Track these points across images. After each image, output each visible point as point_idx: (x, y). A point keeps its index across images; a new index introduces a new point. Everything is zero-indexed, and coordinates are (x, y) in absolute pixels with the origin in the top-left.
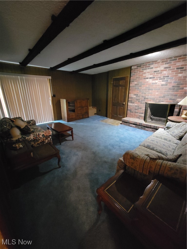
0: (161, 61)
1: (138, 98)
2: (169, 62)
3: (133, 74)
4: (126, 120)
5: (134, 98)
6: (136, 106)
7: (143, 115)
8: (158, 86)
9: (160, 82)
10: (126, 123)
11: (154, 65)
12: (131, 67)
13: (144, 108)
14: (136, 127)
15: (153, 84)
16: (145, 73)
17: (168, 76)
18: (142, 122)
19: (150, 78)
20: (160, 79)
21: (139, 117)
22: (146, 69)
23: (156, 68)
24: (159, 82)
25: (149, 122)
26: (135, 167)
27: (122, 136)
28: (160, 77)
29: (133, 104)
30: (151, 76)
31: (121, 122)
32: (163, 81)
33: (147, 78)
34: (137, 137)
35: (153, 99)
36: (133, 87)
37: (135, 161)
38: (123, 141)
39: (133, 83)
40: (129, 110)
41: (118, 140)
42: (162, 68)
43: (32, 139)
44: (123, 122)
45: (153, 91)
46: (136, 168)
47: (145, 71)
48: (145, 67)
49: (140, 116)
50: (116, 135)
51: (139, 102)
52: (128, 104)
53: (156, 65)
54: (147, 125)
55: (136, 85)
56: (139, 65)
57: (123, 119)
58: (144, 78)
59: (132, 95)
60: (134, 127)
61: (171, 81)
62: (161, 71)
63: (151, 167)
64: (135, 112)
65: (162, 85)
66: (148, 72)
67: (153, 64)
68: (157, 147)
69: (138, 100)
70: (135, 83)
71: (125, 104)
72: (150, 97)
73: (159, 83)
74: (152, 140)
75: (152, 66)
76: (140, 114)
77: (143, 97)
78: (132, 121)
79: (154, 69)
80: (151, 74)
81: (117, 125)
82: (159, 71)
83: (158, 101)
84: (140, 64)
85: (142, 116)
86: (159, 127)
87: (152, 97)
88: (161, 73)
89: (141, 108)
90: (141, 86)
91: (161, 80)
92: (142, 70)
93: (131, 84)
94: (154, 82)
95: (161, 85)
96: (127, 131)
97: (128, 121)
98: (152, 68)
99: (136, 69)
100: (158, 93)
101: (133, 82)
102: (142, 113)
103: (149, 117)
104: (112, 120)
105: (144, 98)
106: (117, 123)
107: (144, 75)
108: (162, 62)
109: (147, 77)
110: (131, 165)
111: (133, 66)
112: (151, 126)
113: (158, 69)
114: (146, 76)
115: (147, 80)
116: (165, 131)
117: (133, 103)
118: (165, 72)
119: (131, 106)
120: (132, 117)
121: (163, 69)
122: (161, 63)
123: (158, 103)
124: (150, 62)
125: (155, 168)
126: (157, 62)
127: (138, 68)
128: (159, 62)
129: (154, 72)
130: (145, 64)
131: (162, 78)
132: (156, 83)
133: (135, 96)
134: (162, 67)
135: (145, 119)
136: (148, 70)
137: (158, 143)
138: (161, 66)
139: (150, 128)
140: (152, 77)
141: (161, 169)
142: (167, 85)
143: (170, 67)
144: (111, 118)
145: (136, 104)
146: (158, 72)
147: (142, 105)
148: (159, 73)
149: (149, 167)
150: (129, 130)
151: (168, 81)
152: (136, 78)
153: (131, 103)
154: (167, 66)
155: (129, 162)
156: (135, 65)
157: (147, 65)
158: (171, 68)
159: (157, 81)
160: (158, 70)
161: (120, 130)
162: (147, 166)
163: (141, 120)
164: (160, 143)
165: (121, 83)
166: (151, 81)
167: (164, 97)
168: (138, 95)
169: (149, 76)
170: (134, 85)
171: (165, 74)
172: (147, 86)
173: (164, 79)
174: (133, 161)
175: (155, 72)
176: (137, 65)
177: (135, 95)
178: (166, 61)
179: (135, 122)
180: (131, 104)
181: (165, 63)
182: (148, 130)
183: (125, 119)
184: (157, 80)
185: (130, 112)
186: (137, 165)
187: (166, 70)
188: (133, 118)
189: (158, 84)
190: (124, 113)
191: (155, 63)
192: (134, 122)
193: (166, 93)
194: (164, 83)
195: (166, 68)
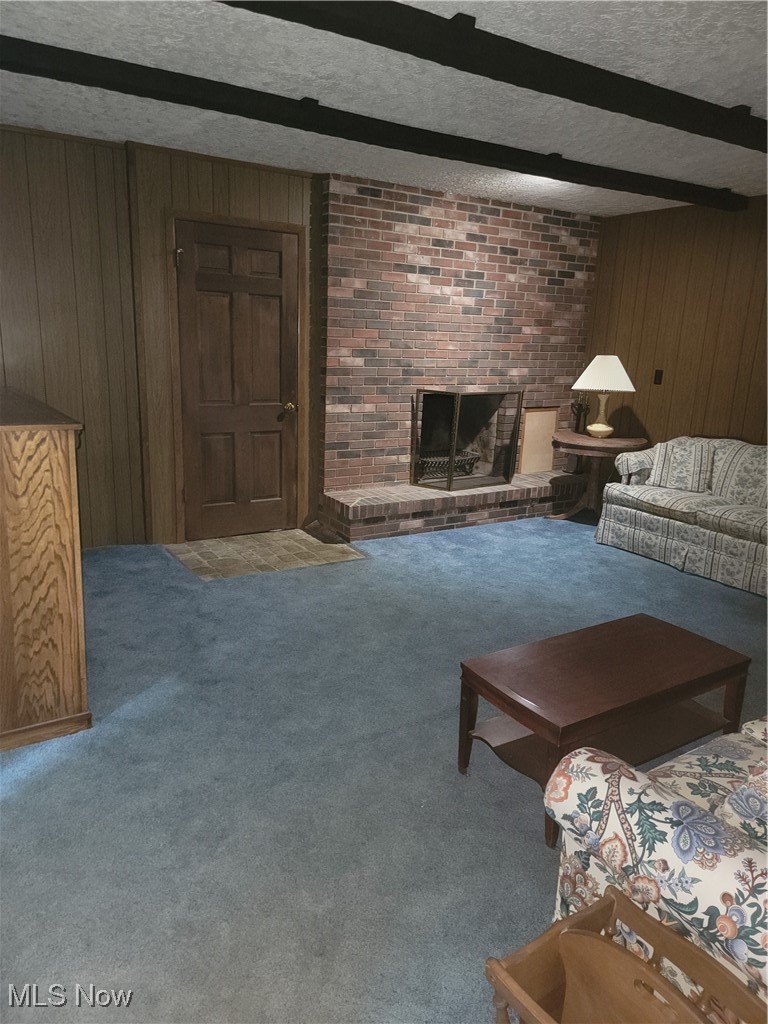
0: (456, 202)
1: (376, 371)
2: (478, 214)
3: (343, 231)
5: (356, 371)
6: (369, 416)
7: (406, 459)
8: (455, 312)
9: (458, 294)
11: (433, 207)
12: (326, 177)
14: (427, 524)
15: (434, 299)
16: (398, 239)
17: (481, 276)
19: (423, 270)
20: (457, 285)
22: (402, 219)
23: (440, 224)
24: (457, 297)
28: (456, 275)
29: (356, 408)
30: (425, 261)
32: (466, 294)
33: (412, 269)
35: (441, 373)
36: (346, 303)
39: (343, 280)
40: (333, 446)
42: (458, 232)
45: (437, 337)
47: (398, 228)
48: (401, 208)
49: (393, 467)
51: (383, 391)
52: (329, 408)
53: (442, 211)
55: (359, 293)
56: (369, 186)
58: (398, 267)
59: (344, 351)
61: (490, 297)
62: (460, 245)
64: (370, 453)
65: (467, 311)
66: (412, 239)
67: (427, 202)
69: (375, 381)
70: (357, 283)
72: (427, 363)
73: (455, 298)
75: (426, 212)
76: (394, 457)
77: (398, 363)
78: (411, 504)
79: (436, 232)
80: (424, 252)
82: (450, 243)
83: (455, 382)
84: (374, 182)
85: (401, 468)
87: (437, 363)
88: (460, 255)
89: (394, 426)
90: (386, 306)
91: (461, 289)
92: (386, 216)
93: (337, 284)
94: (437, 291)
95: (461, 308)
98: (426, 222)
99: (354, 200)
100: (456, 346)
101: (344, 273)
102: (402, 451)
105: (405, 372)
107: (396, 249)
108: (461, 207)
109: (410, 260)
111: (337, 177)
113: (449, 234)
114: (403, 257)
115: (413, 277)
117: (355, 401)
118: (470, 254)
119: (339, 417)
121: (463, 238)
122: (455, 209)
124: (416, 190)
126: (444, 199)
128: (449, 204)
129: (434, 244)
130: (396, 190)
131: (463, 278)
132: (445, 299)
133: (359, 361)
134: (458, 227)
136: (412, 229)
138: (455, 221)
140: (430, 266)
142: (479, 312)
143: (483, 239)
145: (369, 408)
146: (449, 249)
147: (398, 406)
148: (452, 254)
151: (480, 294)
152: (360, 254)
153: (342, 401)
154: (475, 228)
156: (348, 179)
157: (405, 197)
158: (487, 244)
159: (448, 290)
160: (447, 239)
166: (424, 284)
167: (474, 363)
168: (373, 353)
169: (416, 260)
170: (349, 295)
171: (473, 264)
172: (413, 308)
173: (471, 284)
175: (438, 243)
176: (358, 180)
177: (359, 352)
178: (473, 208)
179: (423, 502)
180: (343, 409)
181: (467, 214)
184: (448, 283)
185: (342, 455)
187: (473, 248)
189: (451, 302)
191: (438, 203)
193: (480, 346)
194: (470, 301)
195: (471, 236)
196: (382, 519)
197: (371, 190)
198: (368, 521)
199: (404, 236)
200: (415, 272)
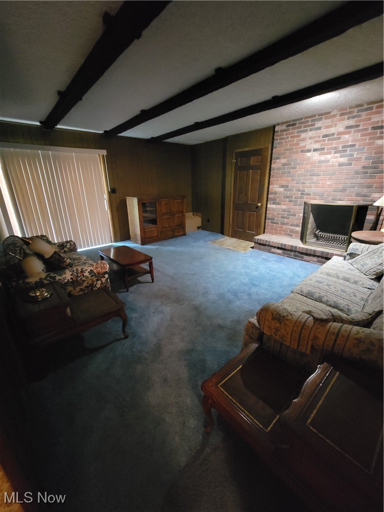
0: (339, 113)
1: (288, 193)
2: (355, 114)
3: (279, 143)
4: (264, 240)
5: (280, 193)
6: (284, 210)
7: (299, 229)
8: (333, 166)
9: (337, 157)
10: (263, 245)
11: (324, 121)
12: (274, 126)
13: (302, 215)
14: (283, 253)
15: (320, 162)
16: (303, 140)
17: (354, 146)
18: (297, 243)
19: (315, 150)
20: (335, 153)
21: (290, 234)
22: (306, 131)
23: (327, 127)
25: (312, 244)
26: (282, 338)
27: (255, 273)
28: (335, 148)
29: (278, 206)
30: (317, 146)
31: (252, 244)
32: (341, 157)
33: (309, 151)
34: (285, 275)
35: (321, 196)
36: (279, 169)
37: (282, 324)
38: (257, 283)
39: (277, 160)
40: (269, 219)
41: (246, 280)
42: (340, 127)
43: (70, 279)
44: (258, 245)
45: (320, 179)
46: (284, 339)
47: (303, 135)
48: (305, 127)
49: (292, 231)
50: (243, 271)
51: (290, 201)
52: (268, 205)
53: (328, 121)
54: (307, 249)
55: (284, 165)
56: (291, 123)
57: (257, 237)
58: (302, 151)
59: (276, 186)
60: (279, 254)
61: (359, 156)
62: (340, 134)
63: (316, 338)
64: (283, 224)
65: (341, 165)
66: (310, 138)
67: (321, 119)
68: (328, 296)
69: (288, 197)
70: (283, 161)
71: (262, 205)
72: (313, 190)
73: (333, 160)
74: (318, 281)
75: (318, 124)
76: (293, 227)
77: (299, 190)
78: (276, 243)
79: (324, 131)
80: (316, 142)
81: (244, 250)
82: (333, 134)
83: (331, 198)
84: (293, 121)
85: (296, 232)
86: (332, 255)
87: (319, 190)
88: (339, 138)
89: (295, 215)
90: (295, 168)
91: (338, 155)
92: (298, 132)
93: (275, 163)
94: (323, 158)
95: (337, 164)
96: (266, 263)
97: (267, 241)
98: (319, 128)
99: (284, 130)
100: (332, 182)
101: (278, 158)
102: (297, 226)
103: (311, 232)
104: (234, 240)
105: (302, 194)
106: (243, 247)
107: (302, 144)
108: (341, 115)
109: (308, 147)
110: (274, 333)
111: (278, 124)
112: (315, 251)
113: (332, 130)
114: (305, 147)
115: (308, 154)
116: (346, 262)
117: (279, 204)
118: (346, 136)
119: (273, 209)
120: (276, 234)
121: (342, 129)
122: (338, 117)
123: (332, 204)
124: (314, 116)
125: (325, 340)
126: (331, 114)
127: (289, 130)
128: (334, 116)
129: (323, 137)
130: (303, 120)
131: (340, 149)
132: (328, 161)
133: (282, 189)
134: (340, 125)
135: (303, 238)
136: (310, 134)
137: (331, 287)
138: (338, 123)
139: (314, 256)
140: (319, 147)
141: (338, 342)
142: (350, 164)
143: (358, 126)
144: (232, 237)
145: (284, 207)
146: (332, 137)
147: (297, 207)
148: (334, 139)
149: (311, 337)
150: (269, 261)
151: (352, 155)
152: (285, 150)
153: (273, 204)
154: (352, 122)
155: (269, 327)
156: (283, 123)
157: (308, 121)
158: (360, 128)
159: (329, 157)
160: (331, 133)
161: (251, 261)
162: (307, 336)
163: (295, 240)
164: (335, 288)
165: (253, 161)
166: (316, 156)
167: (343, 190)
168: (288, 186)
169: (312, 146)
170: (280, 165)
171: (348, 141)
172: (309, 167)
173: (345, 151)
174: (278, 324)
175: (325, 136)
176: (287, 122)
177: (282, 186)
178: (350, 113)
179: (282, 244)
180: (274, 206)
181: (347, 116)
182: (308, 261)
183: (262, 237)
184: (330, 153)
185: (272, 222)
186: (287, 334)
187: (349, 133)
188: (277, 236)
189: (331, 162)
190: (259, 226)
191: (326, 118)
192: (279, 243)
193: (348, 181)
194: (344, 160)
195: (348, 127)
196: (265, 245)
197: (291, 124)
198: (260, 244)
199: (306, 138)
200: (310, 152)
